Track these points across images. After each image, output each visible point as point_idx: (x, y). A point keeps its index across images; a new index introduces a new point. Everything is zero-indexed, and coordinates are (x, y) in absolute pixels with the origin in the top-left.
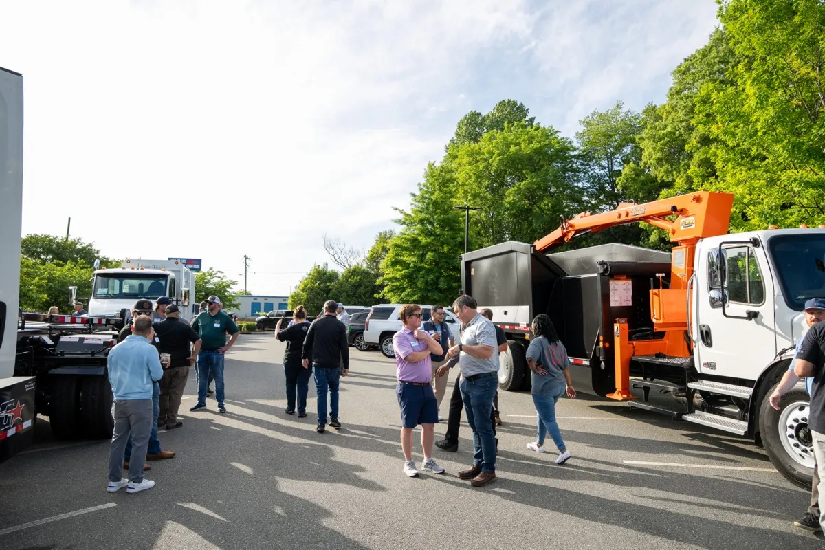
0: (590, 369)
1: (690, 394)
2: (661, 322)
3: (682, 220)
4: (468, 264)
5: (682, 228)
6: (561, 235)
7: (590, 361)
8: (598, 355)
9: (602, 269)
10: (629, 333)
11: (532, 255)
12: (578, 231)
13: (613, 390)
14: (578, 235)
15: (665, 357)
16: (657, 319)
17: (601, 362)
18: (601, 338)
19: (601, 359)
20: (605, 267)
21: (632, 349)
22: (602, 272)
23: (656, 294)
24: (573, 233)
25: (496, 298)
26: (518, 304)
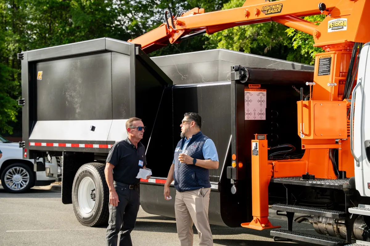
0: (219, 194)
1: (350, 220)
2: (311, 137)
3: (331, 21)
4: (33, 66)
5: (330, 30)
6: (165, 35)
7: (219, 184)
8: (228, 177)
9: (238, 76)
10: (268, 150)
11: (137, 56)
12: (187, 31)
13: (249, 218)
14: (187, 36)
15: (313, 178)
16: (306, 135)
17: (232, 185)
18: (234, 157)
19: (232, 182)
20: (242, 73)
21: (271, 170)
22: (238, 79)
23: (305, 106)
24: (181, 33)
25: (78, 110)
26: (112, 118)
